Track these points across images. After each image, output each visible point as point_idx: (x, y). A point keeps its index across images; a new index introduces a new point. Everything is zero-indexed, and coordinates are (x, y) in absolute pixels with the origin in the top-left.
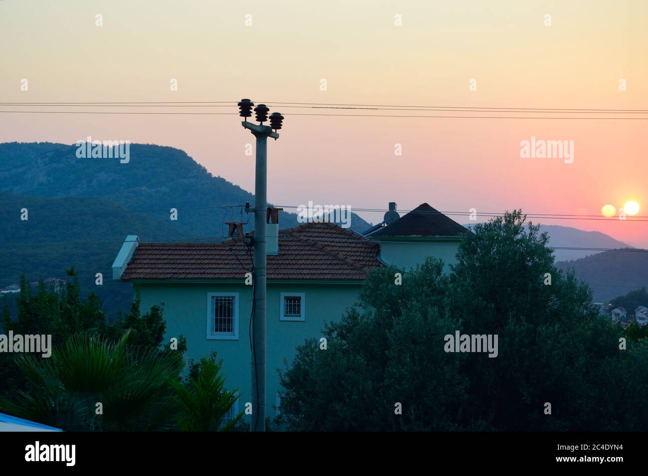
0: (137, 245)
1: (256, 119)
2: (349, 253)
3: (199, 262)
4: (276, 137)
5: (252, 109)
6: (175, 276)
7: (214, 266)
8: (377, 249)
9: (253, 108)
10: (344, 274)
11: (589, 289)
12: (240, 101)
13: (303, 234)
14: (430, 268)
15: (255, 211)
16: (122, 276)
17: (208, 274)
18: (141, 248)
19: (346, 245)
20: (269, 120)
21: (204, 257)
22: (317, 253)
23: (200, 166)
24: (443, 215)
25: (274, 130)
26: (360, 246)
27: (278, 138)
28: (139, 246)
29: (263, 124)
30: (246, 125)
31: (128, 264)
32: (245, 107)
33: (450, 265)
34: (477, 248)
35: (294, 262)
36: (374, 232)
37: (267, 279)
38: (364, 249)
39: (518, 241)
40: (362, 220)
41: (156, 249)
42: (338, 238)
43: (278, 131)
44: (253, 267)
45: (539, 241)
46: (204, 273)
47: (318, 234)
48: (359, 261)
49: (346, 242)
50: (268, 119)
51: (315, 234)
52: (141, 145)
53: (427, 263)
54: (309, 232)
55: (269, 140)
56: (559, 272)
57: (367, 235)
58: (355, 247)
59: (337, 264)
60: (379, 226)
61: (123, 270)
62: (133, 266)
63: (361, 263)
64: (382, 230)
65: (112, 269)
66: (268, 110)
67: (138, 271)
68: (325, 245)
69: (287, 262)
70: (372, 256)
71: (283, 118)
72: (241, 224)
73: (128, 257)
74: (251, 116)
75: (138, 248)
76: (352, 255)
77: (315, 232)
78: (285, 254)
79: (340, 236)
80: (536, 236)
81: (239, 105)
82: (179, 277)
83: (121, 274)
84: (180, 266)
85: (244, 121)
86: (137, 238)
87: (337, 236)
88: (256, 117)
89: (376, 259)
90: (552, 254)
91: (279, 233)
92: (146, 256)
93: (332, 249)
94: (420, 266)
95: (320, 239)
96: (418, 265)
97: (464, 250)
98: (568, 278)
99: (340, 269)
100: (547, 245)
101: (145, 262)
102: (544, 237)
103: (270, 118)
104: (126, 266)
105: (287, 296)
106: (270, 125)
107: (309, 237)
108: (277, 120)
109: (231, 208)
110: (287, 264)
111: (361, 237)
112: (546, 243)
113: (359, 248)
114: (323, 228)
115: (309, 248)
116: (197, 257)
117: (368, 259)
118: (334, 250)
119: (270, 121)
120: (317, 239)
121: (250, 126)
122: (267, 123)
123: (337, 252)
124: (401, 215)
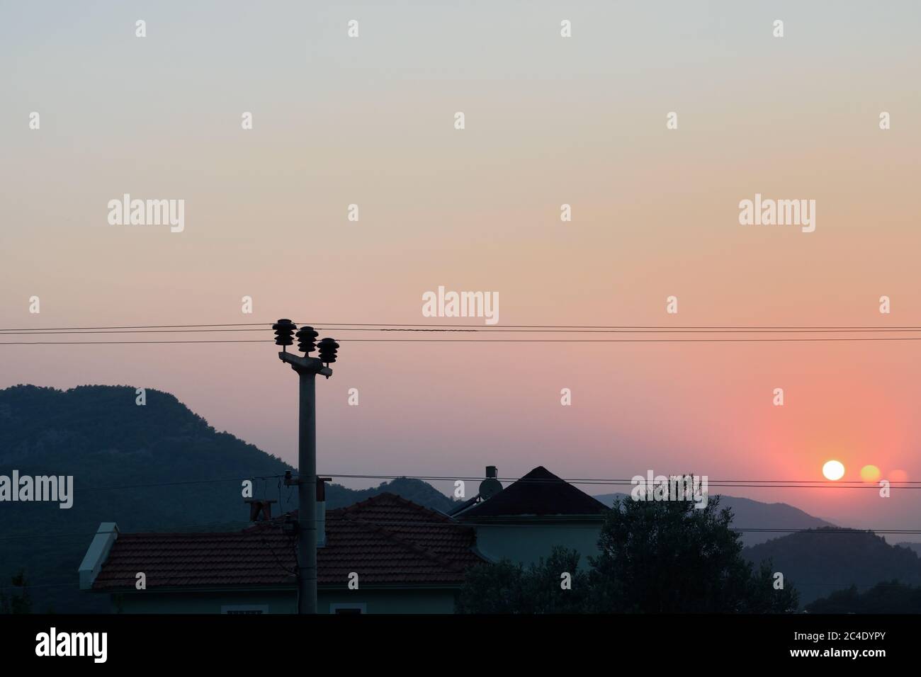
0: (116, 538)
1: (299, 348)
2: (430, 543)
3: (208, 560)
4: (328, 374)
5: (293, 334)
6: (173, 582)
7: (231, 566)
8: (470, 536)
9: (295, 331)
10: (424, 574)
11: (793, 590)
12: (276, 322)
13: (361, 515)
14: (560, 562)
15: (299, 483)
16: (94, 584)
17: (222, 577)
18: (122, 541)
19: (424, 530)
20: (317, 349)
21: (215, 553)
22: (382, 543)
23: (196, 417)
24: (568, 483)
25: (325, 364)
26: (447, 531)
27: (330, 375)
28: (118, 539)
29: (310, 356)
30: (284, 357)
31: (103, 566)
32: (284, 330)
33: (590, 558)
34: (628, 532)
35: (349, 558)
36: (466, 510)
37: (318, 583)
38: (451, 536)
39: (688, 521)
40: (438, 492)
41: (144, 542)
42: (414, 521)
43: (331, 365)
44: (297, 567)
45: (718, 521)
46: (216, 577)
47: (383, 516)
48: (446, 553)
49: (425, 526)
50: (316, 347)
51: (380, 516)
52: (109, 387)
53: (555, 556)
54: (370, 512)
55: (319, 378)
56: (749, 565)
57: (455, 515)
58: (438, 533)
59: (413, 559)
60: (473, 501)
61: (95, 576)
62: (110, 568)
63: (447, 557)
64: (476, 507)
65: (78, 574)
66: (317, 334)
67: (118, 576)
68: (394, 531)
69: (339, 558)
70: (464, 547)
71: (338, 346)
72: (269, 503)
73: (102, 555)
74: (292, 344)
75: (117, 542)
76: (436, 546)
77: (379, 512)
78: (335, 546)
79: (417, 517)
80: (714, 513)
81: (274, 328)
82: (179, 584)
83: (92, 581)
84: (180, 567)
85: (282, 351)
86: (115, 527)
87: (412, 517)
88: (299, 345)
89: (471, 551)
90: (738, 540)
91: (326, 516)
92: (129, 554)
93: (405, 537)
94: (545, 561)
95: (386, 522)
96: (542, 559)
97: (609, 534)
98: (763, 574)
99: (418, 567)
100: (730, 527)
101: (128, 561)
102: (726, 514)
103: (319, 346)
104: (99, 569)
105: (339, 608)
106: (319, 356)
107: (371, 519)
108: (329, 348)
109: (263, 479)
110: (339, 561)
111: (448, 518)
112: (729, 524)
113: (444, 534)
114: (390, 506)
115: (372, 536)
116: (205, 553)
117: (458, 550)
118: (407, 539)
119: (319, 351)
120: (383, 522)
121: (290, 359)
122: (315, 354)
123: (412, 541)
124: (505, 485)
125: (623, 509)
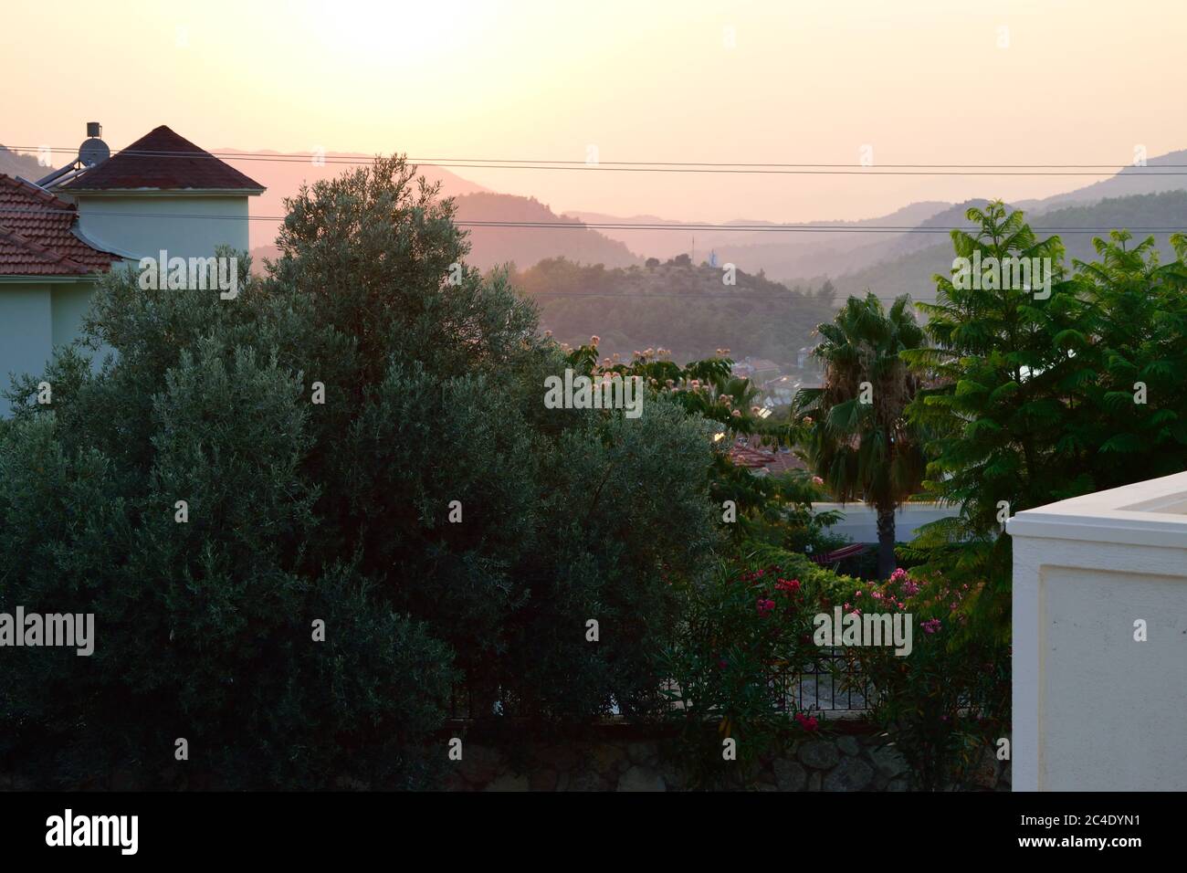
2: (17, 224)
8: (71, 215)
10: (10, 265)
11: (534, 305)
19: (9, 207)
26: (38, 208)
36: (59, 180)
38: (45, 214)
45: (438, 215)
48: (39, 237)
49: (10, 201)
57: (47, 186)
58: (27, 210)
60: (69, 168)
63: (42, 241)
64: (75, 175)
70: (63, 229)
76: (24, 227)
80: (433, 203)
89: (72, 234)
97: (293, 231)
98: (494, 285)
99: (2, 254)
102: (448, 207)
111: (37, 189)
112: (451, 218)
117: (55, 233)
125: (312, 198)
